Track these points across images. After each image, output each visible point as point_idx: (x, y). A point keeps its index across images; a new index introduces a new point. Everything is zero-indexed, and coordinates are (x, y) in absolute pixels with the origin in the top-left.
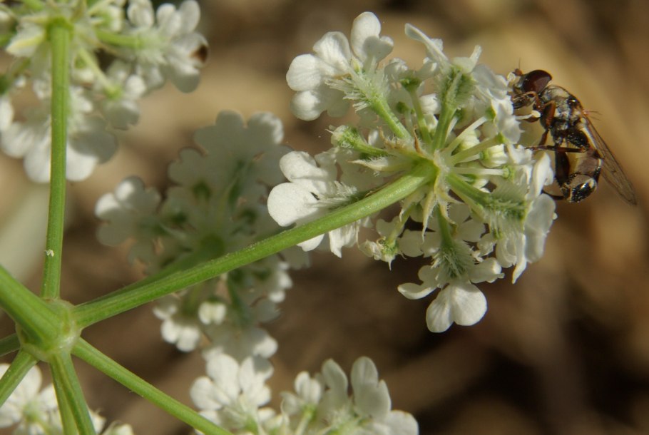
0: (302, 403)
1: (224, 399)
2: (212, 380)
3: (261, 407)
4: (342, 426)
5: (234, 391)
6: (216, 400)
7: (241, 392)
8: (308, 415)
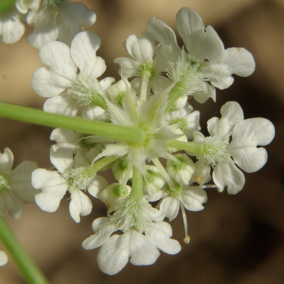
0: (138, 63)
1: (65, 82)
2: (48, 68)
3: (100, 79)
4: (182, 77)
5: (71, 72)
6: (58, 86)
7: (78, 71)
8: (147, 74)
